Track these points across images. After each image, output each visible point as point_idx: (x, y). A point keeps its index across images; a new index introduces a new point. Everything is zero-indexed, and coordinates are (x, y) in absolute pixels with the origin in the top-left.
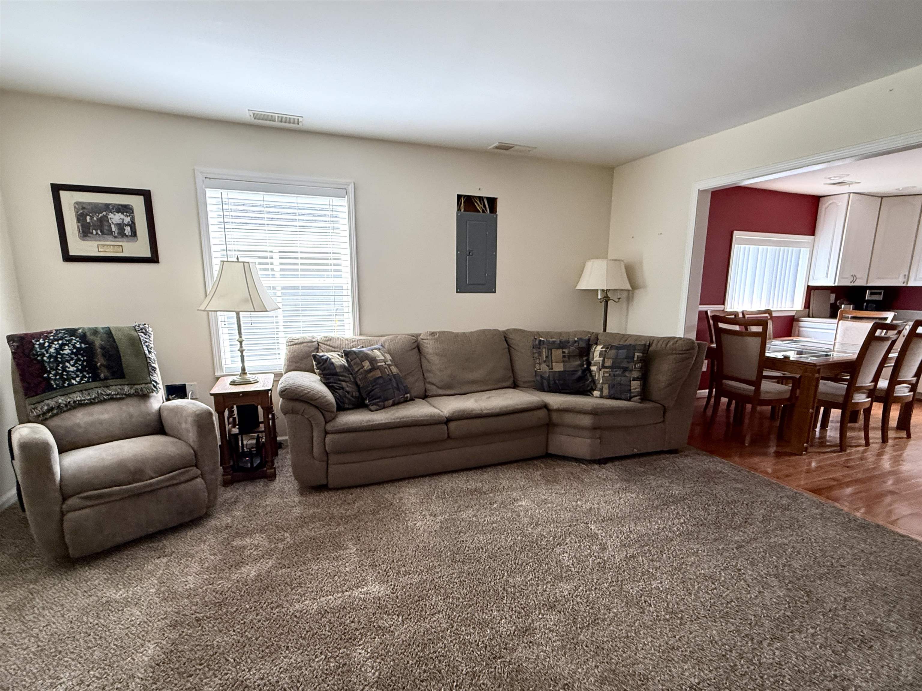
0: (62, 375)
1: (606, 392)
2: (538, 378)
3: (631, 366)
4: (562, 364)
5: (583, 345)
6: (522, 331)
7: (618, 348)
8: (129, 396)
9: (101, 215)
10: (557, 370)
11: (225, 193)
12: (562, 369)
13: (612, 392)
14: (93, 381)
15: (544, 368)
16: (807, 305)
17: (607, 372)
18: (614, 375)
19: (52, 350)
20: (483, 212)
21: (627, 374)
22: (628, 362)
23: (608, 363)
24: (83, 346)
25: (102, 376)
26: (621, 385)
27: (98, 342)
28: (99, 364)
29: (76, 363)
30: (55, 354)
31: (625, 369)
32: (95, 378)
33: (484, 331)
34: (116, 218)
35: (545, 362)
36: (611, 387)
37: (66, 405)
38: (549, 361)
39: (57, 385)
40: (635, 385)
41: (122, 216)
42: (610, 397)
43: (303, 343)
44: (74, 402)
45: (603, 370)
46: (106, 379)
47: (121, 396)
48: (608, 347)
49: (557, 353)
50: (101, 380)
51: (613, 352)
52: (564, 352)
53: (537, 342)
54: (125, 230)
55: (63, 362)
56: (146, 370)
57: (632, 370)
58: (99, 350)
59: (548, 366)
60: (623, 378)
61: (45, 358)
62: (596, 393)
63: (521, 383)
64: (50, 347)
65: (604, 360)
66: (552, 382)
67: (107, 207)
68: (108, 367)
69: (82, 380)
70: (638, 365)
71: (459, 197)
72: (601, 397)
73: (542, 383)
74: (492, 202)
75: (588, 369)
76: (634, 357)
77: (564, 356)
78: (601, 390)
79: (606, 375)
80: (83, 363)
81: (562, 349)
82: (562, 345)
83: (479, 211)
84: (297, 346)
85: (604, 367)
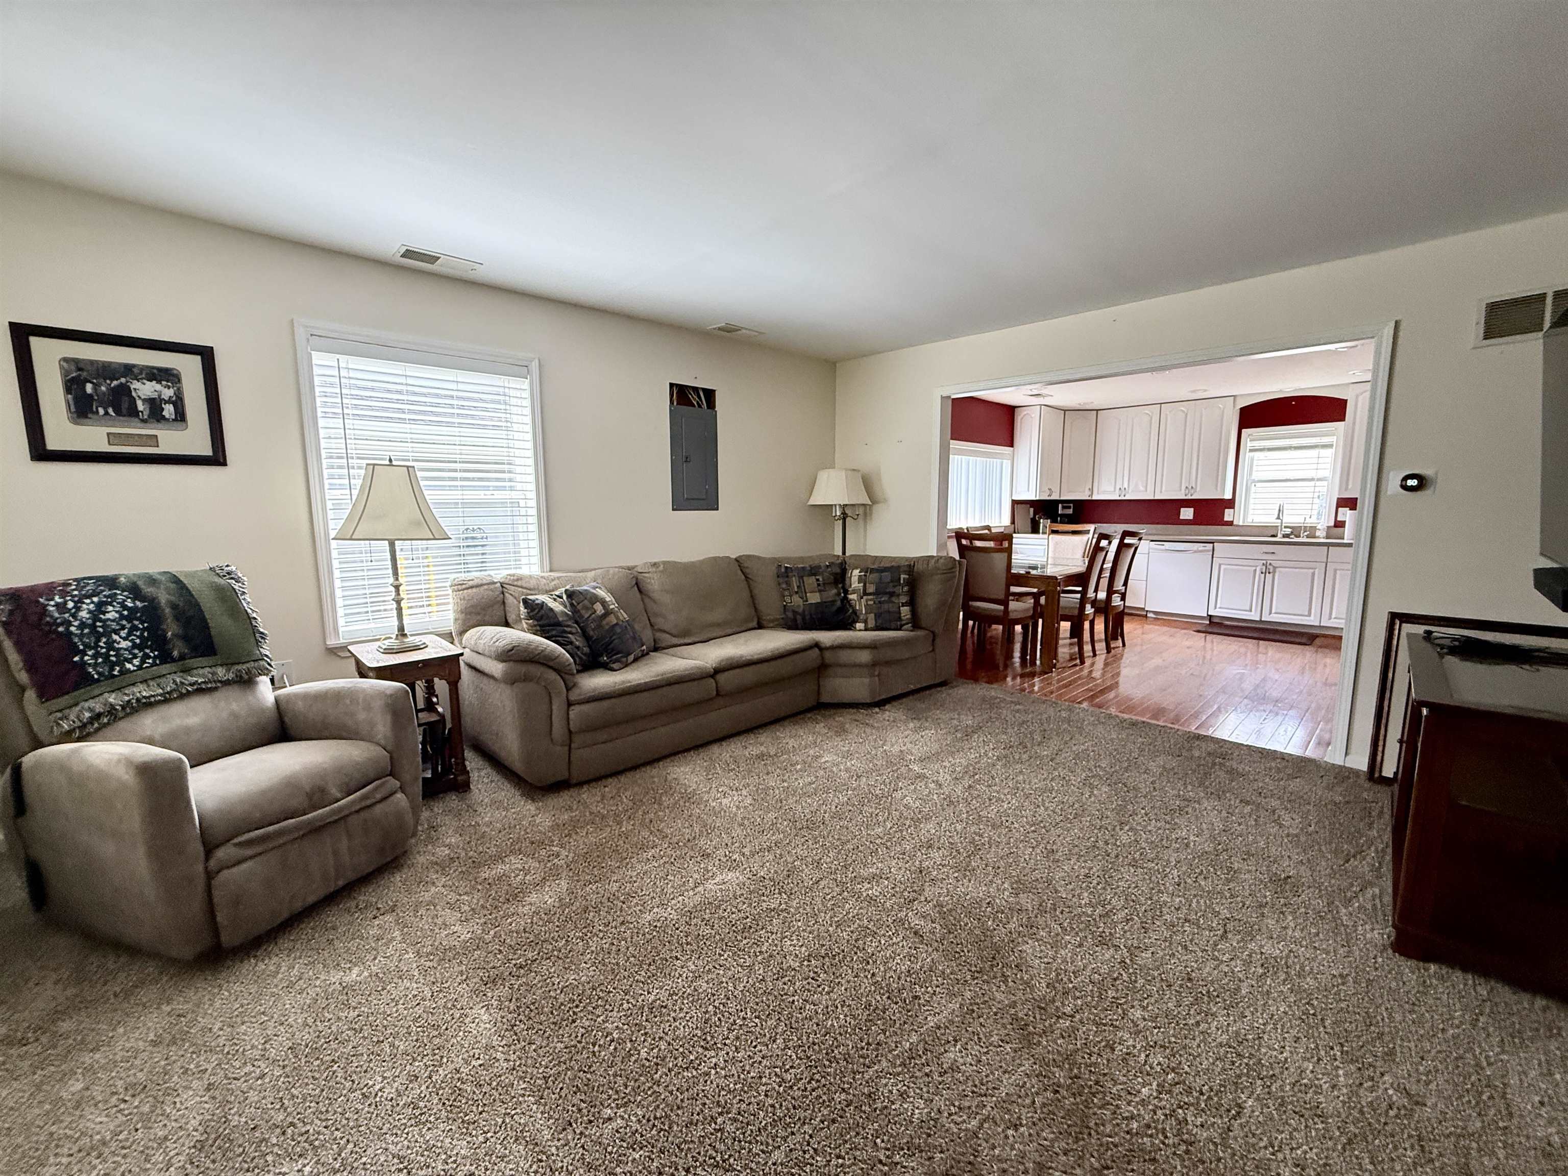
0: (107, 656)
1: (871, 623)
2: (790, 614)
3: (898, 590)
4: (818, 594)
5: (838, 570)
6: (759, 558)
7: (881, 570)
8: (227, 683)
9: (115, 383)
10: (814, 602)
11: (343, 358)
12: (819, 601)
13: (880, 621)
14: (161, 664)
15: (797, 601)
16: (1013, 522)
17: (871, 600)
18: (880, 602)
19: (84, 614)
20: (700, 406)
21: (894, 599)
22: (894, 586)
23: (871, 589)
24: (138, 603)
25: (175, 653)
26: (889, 612)
27: (163, 598)
28: (170, 633)
29: (130, 634)
30: (90, 621)
31: (892, 594)
32: (165, 657)
33: (715, 559)
34: (145, 389)
35: (797, 593)
36: (878, 616)
37: (123, 708)
38: (802, 592)
39: (98, 673)
40: (905, 611)
41: (158, 387)
42: (877, 628)
43: (482, 585)
44: (138, 700)
45: (865, 597)
46: (182, 658)
47: (214, 685)
48: (866, 570)
49: (810, 581)
50: (174, 660)
51: (874, 577)
52: (818, 580)
53: (783, 570)
54: (163, 409)
55: (108, 633)
56: (252, 639)
57: (898, 595)
58: (167, 610)
59: (802, 598)
60: (891, 605)
61: (73, 629)
62: (860, 626)
63: (765, 623)
64: (78, 609)
65: (865, 586)
66: (808, 617)
67: (128, 370)
68: (186, 638)
69: (143, 661)
70: (906, 589)
71: (672, 385)
72: (866, 630)
73: (795, 620)
74: (710, 395)
75: (845, 598)
76: (900, 579)
77: (819, 585)
78: (865, 622)
79: (870, 603)
80: (142, 634)
81: (815, 575)
82: (813, 571)
83: (693, 405)
84: (474, 590)
85: (865, 594)
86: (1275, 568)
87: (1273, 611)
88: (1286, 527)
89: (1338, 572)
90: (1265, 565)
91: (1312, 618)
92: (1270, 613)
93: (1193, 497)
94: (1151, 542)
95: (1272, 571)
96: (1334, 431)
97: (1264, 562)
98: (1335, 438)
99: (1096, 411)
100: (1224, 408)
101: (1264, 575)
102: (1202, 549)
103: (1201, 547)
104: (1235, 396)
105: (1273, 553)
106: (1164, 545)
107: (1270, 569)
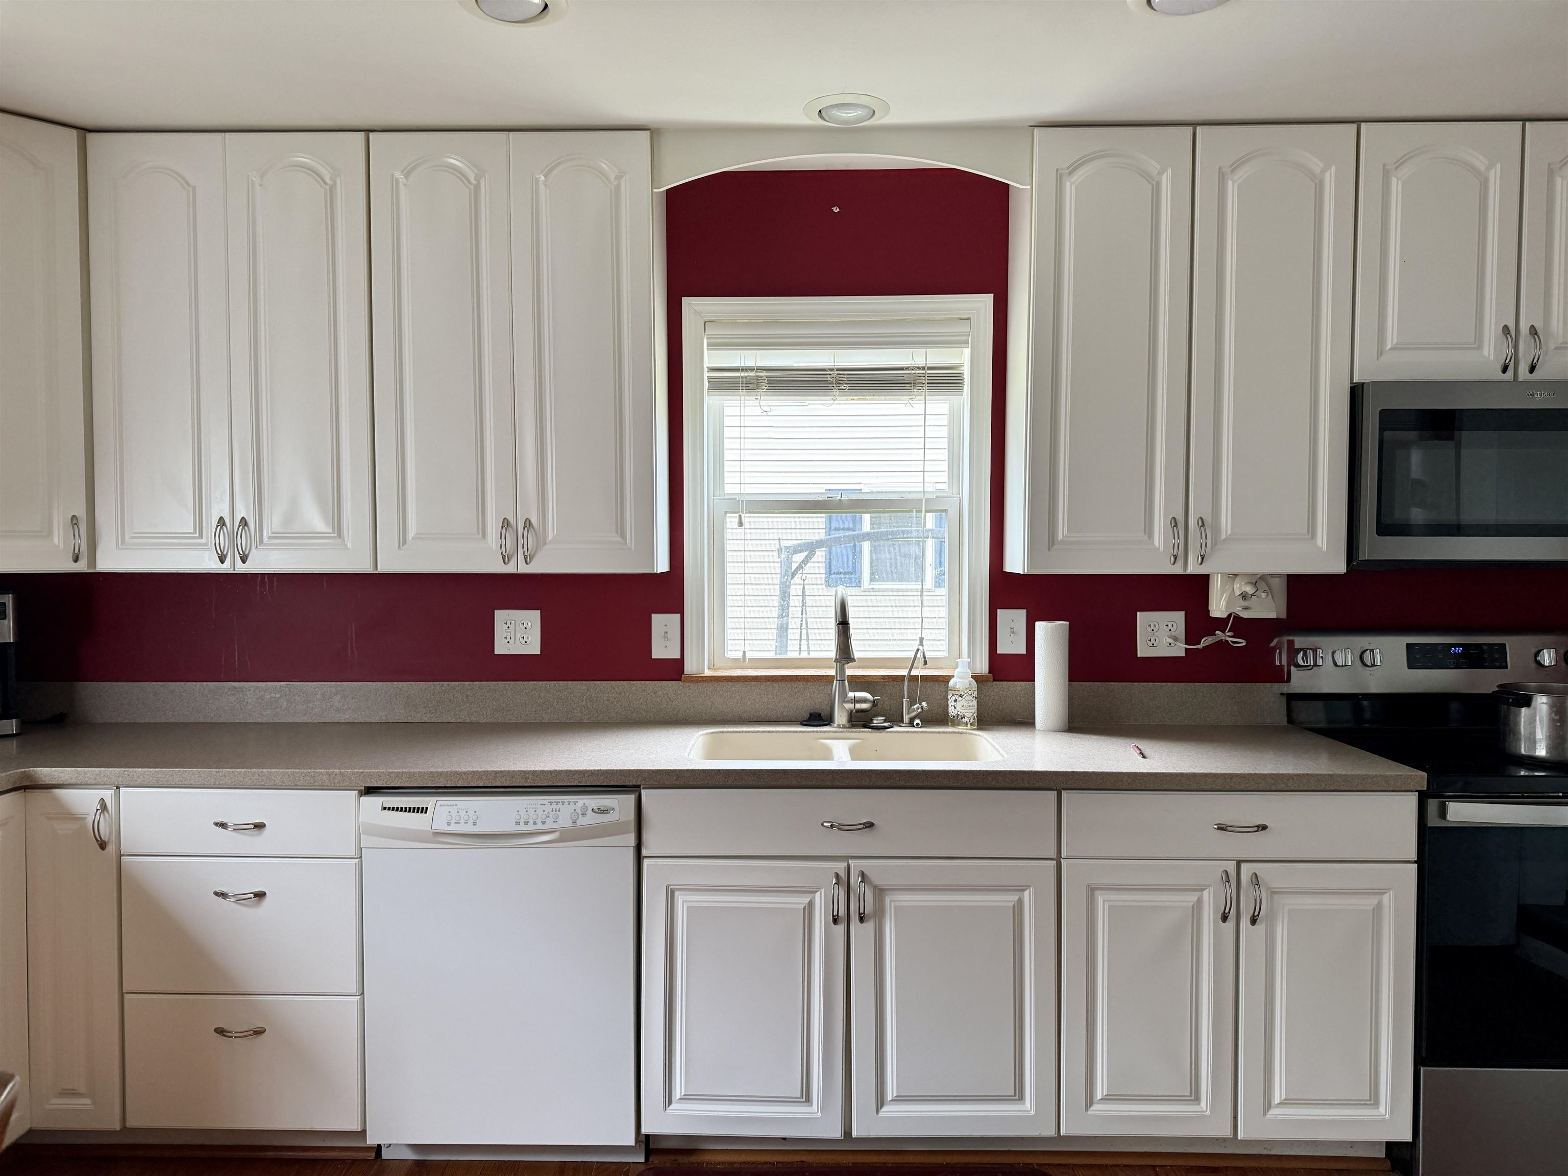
86: (880, 892)
87: (891, 1092)
88: (859, 683)
89: (1101, 899)
90: (843, 881)
91: (1028, 1105)
92: (881, 1102)
93: (535, 568)
94: (365, 800)
95: (869, 908)
96: (963, 328)
97: (840, 866)
98: (967, 352)
99: (74, 132)
100: (618, 178)
101: (840, 929)
102: (591, 819)
103: (589, 812)
104: (654, 132)
105: (870, 825)
106: (424, 810)
107: (861, 899)
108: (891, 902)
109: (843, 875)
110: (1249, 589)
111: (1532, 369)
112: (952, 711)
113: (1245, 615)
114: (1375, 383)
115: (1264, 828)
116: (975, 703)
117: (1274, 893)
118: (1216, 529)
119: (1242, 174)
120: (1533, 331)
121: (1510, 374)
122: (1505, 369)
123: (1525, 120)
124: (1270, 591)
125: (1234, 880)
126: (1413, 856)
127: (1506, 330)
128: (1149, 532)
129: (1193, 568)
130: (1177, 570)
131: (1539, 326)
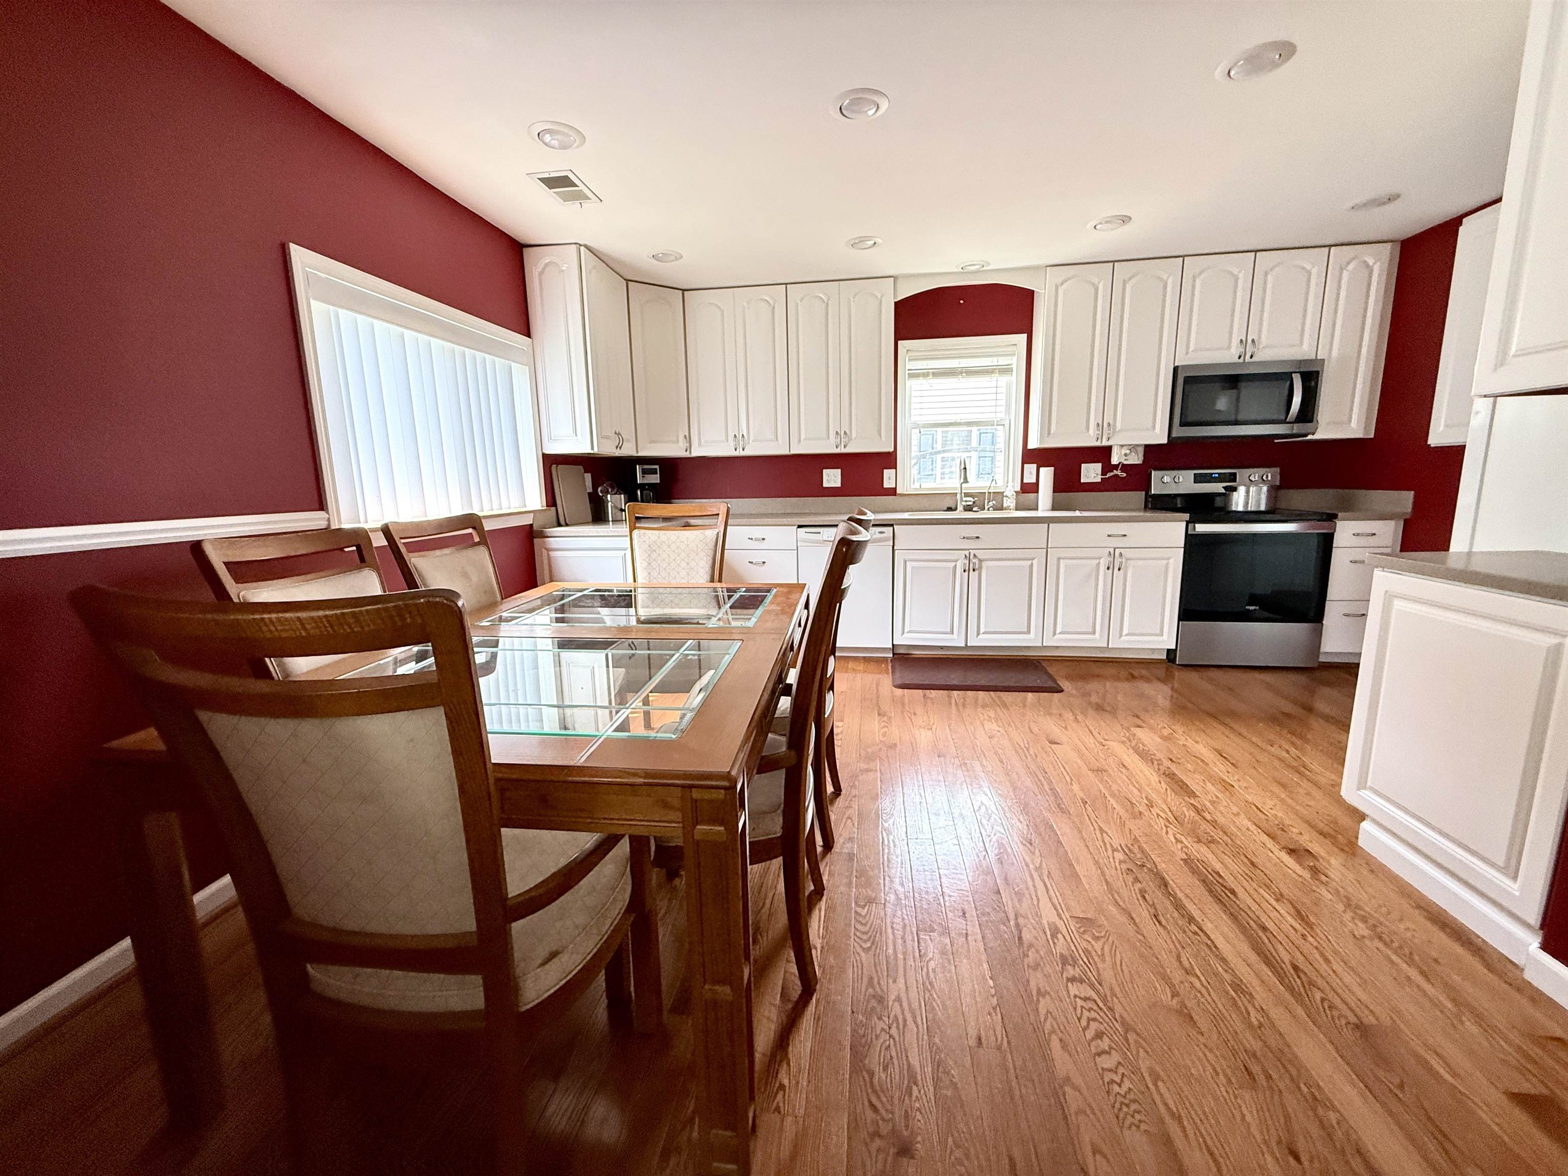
16: (551, 501)
87: (982, 631)
88: (967, 495)
89: (1062, 561)
90: (967, 557)
91: (1032, 635)
92: (978, 634)
93: (847, 450)
94: (799, 529)
95: (977, 567)
96: (1014, 348)
97: (967, 553)
98: (1015, 358)
99: (681, 292)
100: (881, 297)
101: (966, 573)
102: (878, 536)
103: (877, 533)
104: (895, 278)
105: (978, 537)
106: (819, 533)
107: (974, 564)
108: (984, 564)
109: (968, 555)
110: (1128, 452)
111: (1251, 357)
112: (1005, 505)
113: (1125, 463)
114: (1183, 366)
115: (1125, 535)
116: (1015, 501)
117: (1127, 559)
118: (1115, 426)
119: (1133, 281)
120: (1253, 341)
121: (1241, 360)
122: (1240, 357)
123: (1256, 251)
124: (1137, 453)
125: (1112, 555)
126: (1183, 546)
127: (1241, 341)
128: (1088, 429)
129: (1105, 443)
130: (1098, 444)
131: (1256, 339)
